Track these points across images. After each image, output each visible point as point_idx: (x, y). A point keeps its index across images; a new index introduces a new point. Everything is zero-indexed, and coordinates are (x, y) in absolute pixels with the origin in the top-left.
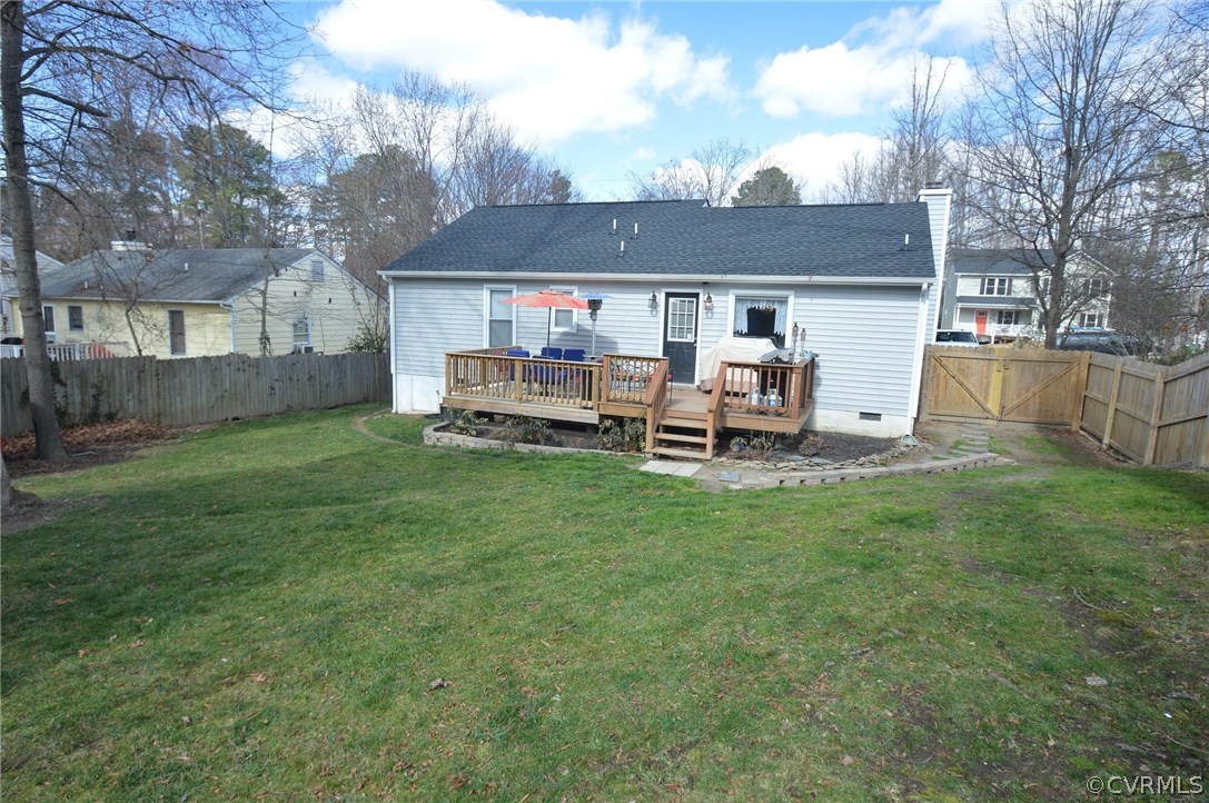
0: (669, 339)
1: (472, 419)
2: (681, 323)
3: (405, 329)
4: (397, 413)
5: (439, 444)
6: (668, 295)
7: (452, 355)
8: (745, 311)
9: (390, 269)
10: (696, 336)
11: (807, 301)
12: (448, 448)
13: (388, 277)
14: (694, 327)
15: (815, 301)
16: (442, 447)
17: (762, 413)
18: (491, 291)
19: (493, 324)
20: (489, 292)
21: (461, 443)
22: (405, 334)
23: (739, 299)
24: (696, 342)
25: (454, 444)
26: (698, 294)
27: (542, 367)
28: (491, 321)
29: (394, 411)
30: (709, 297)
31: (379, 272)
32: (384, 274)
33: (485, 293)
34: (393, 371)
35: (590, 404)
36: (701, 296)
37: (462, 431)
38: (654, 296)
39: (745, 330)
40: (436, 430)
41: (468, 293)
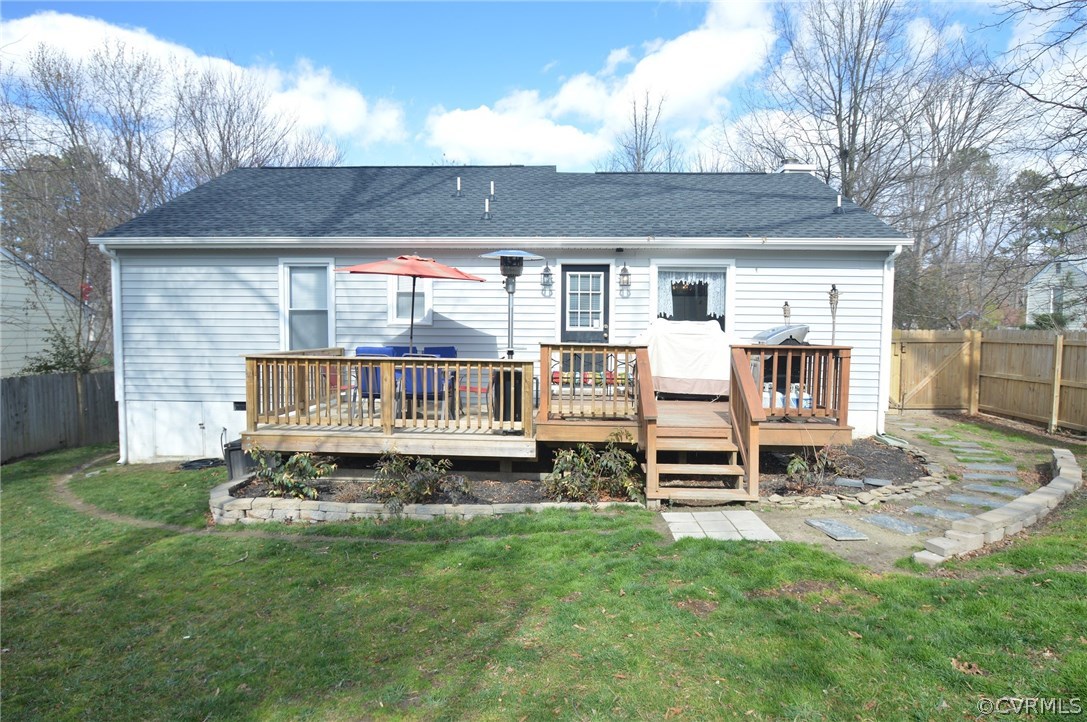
0: (569, 328)
1: (310, 468)
2: (585, 304)
3: (139, 330)
4: (126, 463)
5: (248, 520)
6: (566, 268)
7: (259, 360)
8: (669, 287)
9: (112, 235)
10: (606, 321)
11: (751, 271)
12: (273, 529)
13: (109, 247)
14: (602, 309)
15: (761, 271)
16: (258, 526)
17: (785, 419)
18: (291, 268)
19: (295, 317)
20: (287, 270)
21: (293, 514)
22: (138, 338)
23: (663, 273)
24: (606, 330)
25: (279, 517)
26: (608, 266)
27: (419, 372)
28: (292, 313)
29: (122, 460)
30: (624, 270)
31: (92, 240)
32: (102, 243)
33: (282, 271)
34: (119, 396)
35: (518, 426)
36: (612, 268)
37: (285, 491)
38: (547, 269)
39: (670, 312)
40: (233, 492)
41: (249, 272)
